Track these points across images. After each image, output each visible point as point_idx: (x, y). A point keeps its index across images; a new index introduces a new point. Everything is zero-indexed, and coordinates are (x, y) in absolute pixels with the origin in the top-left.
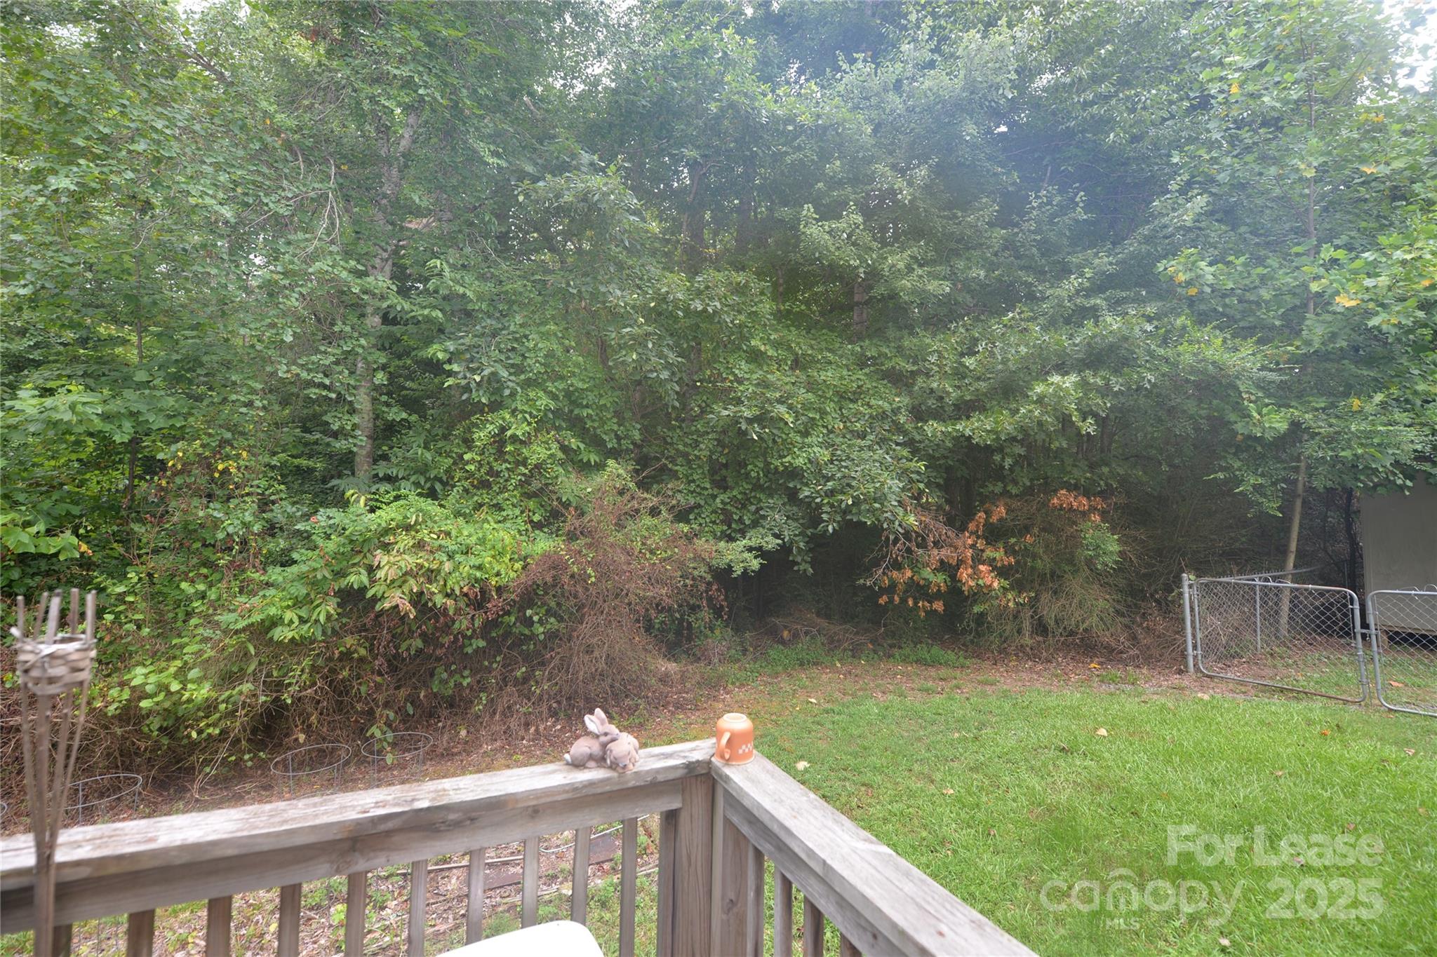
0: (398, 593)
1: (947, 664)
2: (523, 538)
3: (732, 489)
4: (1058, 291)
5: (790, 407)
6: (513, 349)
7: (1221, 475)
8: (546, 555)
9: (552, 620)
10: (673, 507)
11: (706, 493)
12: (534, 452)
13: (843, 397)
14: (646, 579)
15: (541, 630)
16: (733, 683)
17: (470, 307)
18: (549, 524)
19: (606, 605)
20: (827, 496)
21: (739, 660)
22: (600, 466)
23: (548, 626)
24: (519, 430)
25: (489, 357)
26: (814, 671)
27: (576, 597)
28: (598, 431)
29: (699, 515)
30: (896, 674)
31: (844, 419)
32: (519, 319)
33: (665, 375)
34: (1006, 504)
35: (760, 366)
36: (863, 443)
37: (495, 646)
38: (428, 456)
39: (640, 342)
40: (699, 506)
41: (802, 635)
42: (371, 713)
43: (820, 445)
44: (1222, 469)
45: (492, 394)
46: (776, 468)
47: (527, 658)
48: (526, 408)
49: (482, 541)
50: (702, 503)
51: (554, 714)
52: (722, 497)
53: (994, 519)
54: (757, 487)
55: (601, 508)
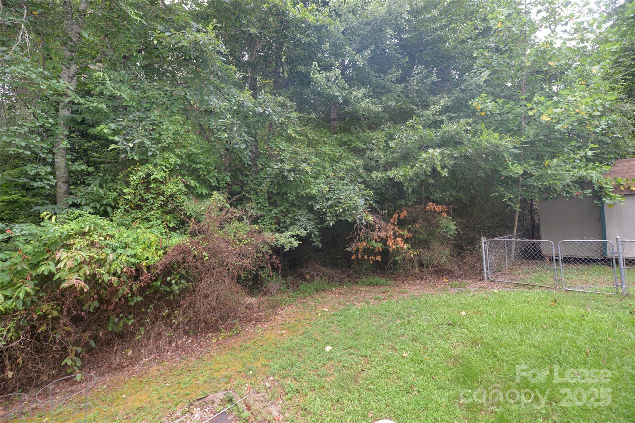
0: (76, 276)
1: (383, 285)
2: (163, 237)
3: (280, 206)
4: (428, 112)
5: (309, 164)
6: (154, 129)
7: (496, 194)
8: (178, 246)
9: (183, 281)
10: (251, 216)
11: (266, 209)
12: (168, 188)
13: (333, 160)
14: (237, 255)
15: (177, 288)
16: (285, 304)
17: (125, 104)
18: (179, 228)
19: (215, 272)
20: (328, 208)
21: (285, 292)
22: (209, 196)
23: (181, 285)
24: (159, 175)
25: (138, 133)
26: (323, 294)
27: (197, 268)
28: (207, 177)
29: (263, 220)
30: (361, 292)
31: (334, 171)
32: (156, 112)
33: (243, 146)
34: (407, 210)
35: (292, 144)
36: (343, 182)
37: (148, 300)
38: (101, 191)
39: (228, 128)
40: (264, 216)
41: (316, 276)
42: (65, 349)
43: (323, 183)
44: (497, 191)
45: (141, 155)
46: (302, 195)
47: (169, 304)
48: (163, 163)
49: (136, 240)
50: (265, 214)
51: (186, 333)
52: (275, 210)
53: (402, 217)
54: (292, 204)
55: (210, 218)
